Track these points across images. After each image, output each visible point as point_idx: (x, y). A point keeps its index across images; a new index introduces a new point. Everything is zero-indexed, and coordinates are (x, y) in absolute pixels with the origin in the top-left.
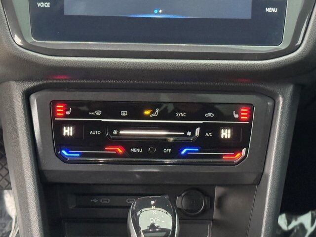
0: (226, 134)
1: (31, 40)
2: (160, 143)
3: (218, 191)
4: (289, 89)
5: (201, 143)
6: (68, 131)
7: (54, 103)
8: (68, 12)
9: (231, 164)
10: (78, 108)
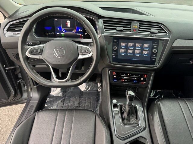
0: (142, 79)
1: (112, 62)
2: (130, 80)
3: (137, 88)
4: (154, 72)
5: (137, 80)
6: (115, 77)
7: (113, 72)
8: (118, 58)
9: (142, 84)
10: (117, 73)
